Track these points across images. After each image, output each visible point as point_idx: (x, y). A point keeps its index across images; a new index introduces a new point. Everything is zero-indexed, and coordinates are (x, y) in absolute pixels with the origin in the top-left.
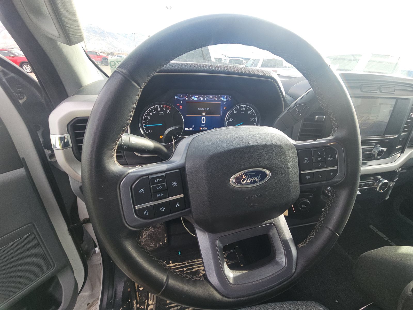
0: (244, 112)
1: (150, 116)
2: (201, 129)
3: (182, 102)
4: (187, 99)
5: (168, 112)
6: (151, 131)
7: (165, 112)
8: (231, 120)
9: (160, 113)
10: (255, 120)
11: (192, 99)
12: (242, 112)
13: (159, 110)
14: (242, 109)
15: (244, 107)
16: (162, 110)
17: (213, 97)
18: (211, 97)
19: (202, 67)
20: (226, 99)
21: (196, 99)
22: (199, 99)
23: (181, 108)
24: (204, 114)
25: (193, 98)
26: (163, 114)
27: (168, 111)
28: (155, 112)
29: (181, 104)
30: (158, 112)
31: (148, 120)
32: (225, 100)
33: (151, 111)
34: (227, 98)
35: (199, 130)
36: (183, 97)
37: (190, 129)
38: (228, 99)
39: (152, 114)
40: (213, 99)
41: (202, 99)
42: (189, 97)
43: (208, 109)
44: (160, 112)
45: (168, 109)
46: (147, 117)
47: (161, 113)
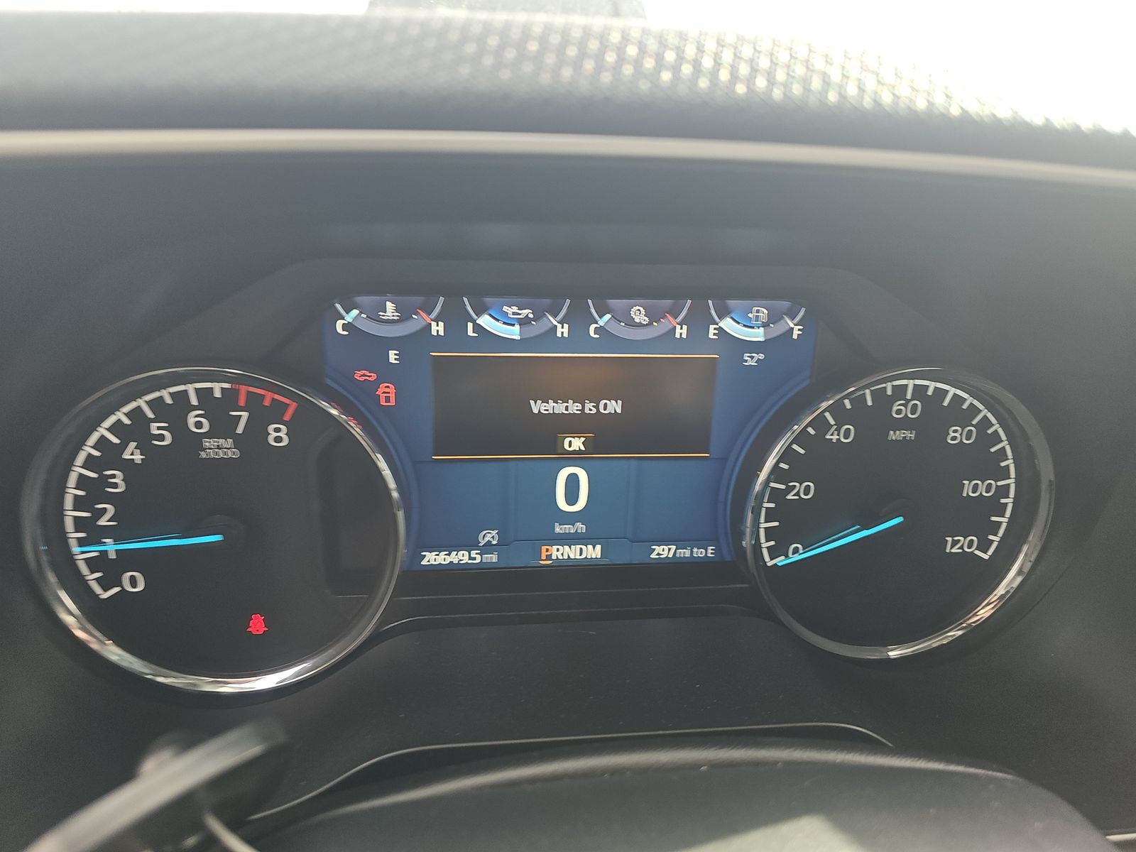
0: (910, 435)
1: (127, 467)
2: (548, 558)
3: (393, 356)
4: (438, 329)
5: (278, 439)
6: (134, 582)
7: (253, 439)
8: (802, 491)
9: (207, 443)
10: (1004, 491)
11: (478, 328)
12: (893, 436)
13: (199, 425)
14: (898, 410)
15: (920, 391)
16: (222, 427)
17: (654, 316)
18: (638, 314)
19: (562, 61)
20: (765, 325)
21: (514, 332)
22: (537, 328)
23: (388, 399)
24: (577, 444)
25: (485, 321)
26: (233, 454)
27: (278, 430)
28: (162, 438)
29: (387, 372)
30: (188, 442)
31: (110, 499)
32: (758, 335)
33: (136, 430)
34: (773, 319)
35: (533, 563)
36: (404, 317)
37: (461, 557)
38: (776, 330)
39: (138, 458)
40: (659, 329)
41: (563, 330)
42: (455, 319)
43: (614, 406)
44: (208, 435)
45: (275, 413)
46: (104, 481)
47: (220, 449)
